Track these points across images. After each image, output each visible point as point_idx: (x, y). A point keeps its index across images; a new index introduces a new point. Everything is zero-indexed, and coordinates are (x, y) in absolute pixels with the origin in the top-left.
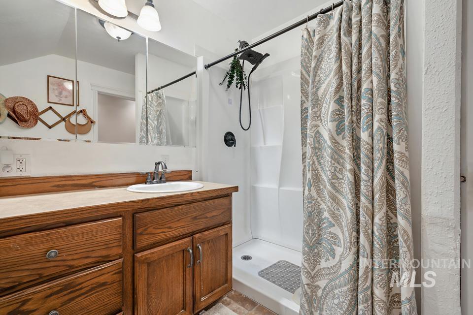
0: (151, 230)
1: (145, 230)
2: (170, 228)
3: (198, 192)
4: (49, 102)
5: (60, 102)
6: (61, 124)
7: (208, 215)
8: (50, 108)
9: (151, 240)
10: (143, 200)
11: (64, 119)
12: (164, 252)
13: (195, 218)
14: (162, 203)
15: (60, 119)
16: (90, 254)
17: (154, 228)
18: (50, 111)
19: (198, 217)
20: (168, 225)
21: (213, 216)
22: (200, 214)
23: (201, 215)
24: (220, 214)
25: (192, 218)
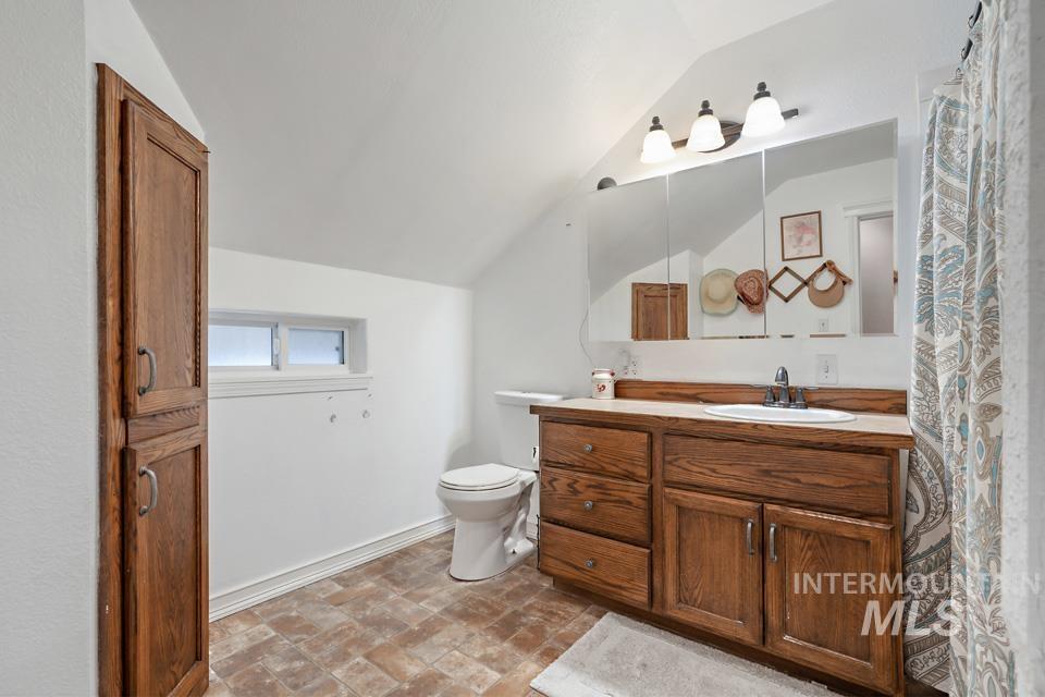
0: (683, 463)
1: (676, 460)
2: (714, 471)
3: (771, 426)
4: (784, 260)
5: (800, 256)
6: (802, 291)
7: (803, 478)
8: (786, 269)
9: (684, 477)
10: (670, 418)
11: (805, 283)
12: (701, 505)
13: (767, 473)
14: (697, 429)
15: (800, 283)
16: (618, 463)
17: (688, 462)
18: (787, 273)
19: (773, 473)
20: (712, 466)
21: (818, 485)
22: (779, 468)
23: (783, 471)
24: (840, 488)
25: (758, 471)
